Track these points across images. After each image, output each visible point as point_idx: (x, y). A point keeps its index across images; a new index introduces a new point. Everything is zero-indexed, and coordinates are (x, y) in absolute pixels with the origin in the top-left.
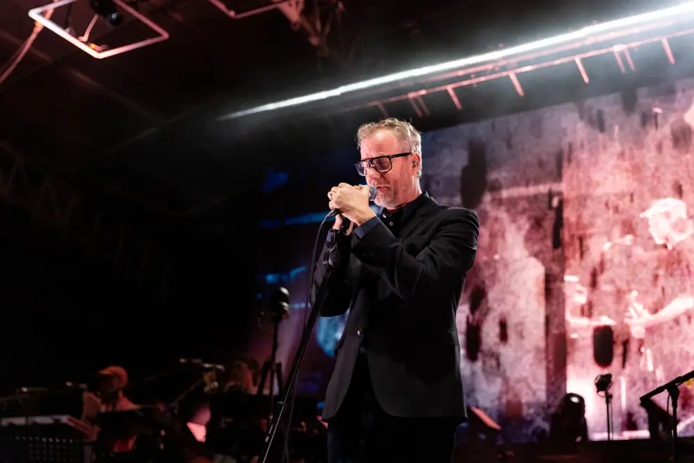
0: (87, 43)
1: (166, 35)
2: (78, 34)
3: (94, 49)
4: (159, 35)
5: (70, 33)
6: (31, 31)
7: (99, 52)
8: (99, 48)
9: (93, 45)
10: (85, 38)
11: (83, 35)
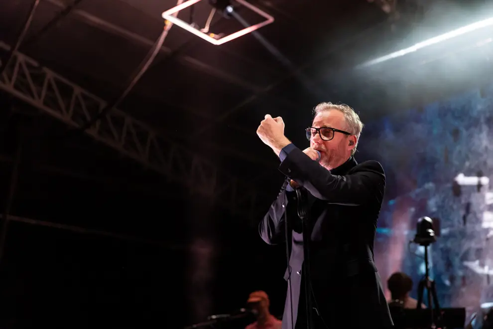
0: (208, 34)
1: (271, 19)
2: (200, 27)
3: (214, 38)
4: (265, 19)
5: (195, 27)
6: (162, 30)
7: (218, 39)
8: (217, 36)
9: (213, 35)
10: (206, 29)
11: (204, 28)
